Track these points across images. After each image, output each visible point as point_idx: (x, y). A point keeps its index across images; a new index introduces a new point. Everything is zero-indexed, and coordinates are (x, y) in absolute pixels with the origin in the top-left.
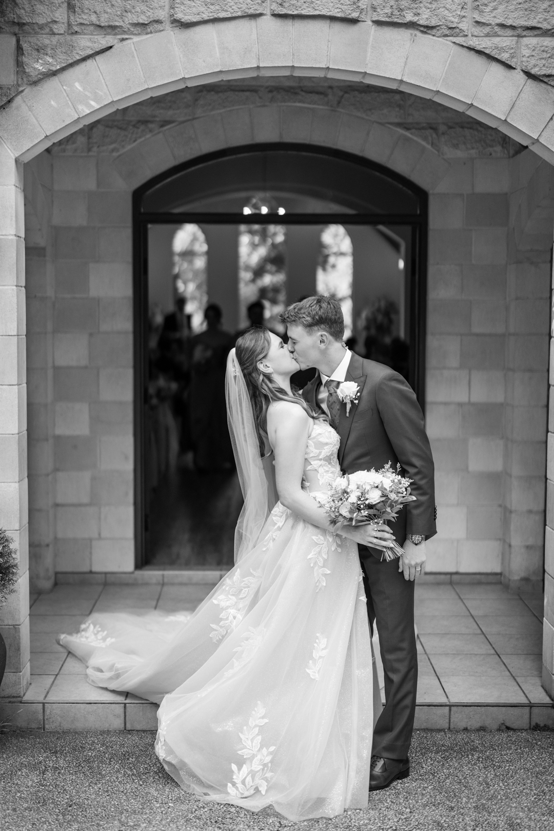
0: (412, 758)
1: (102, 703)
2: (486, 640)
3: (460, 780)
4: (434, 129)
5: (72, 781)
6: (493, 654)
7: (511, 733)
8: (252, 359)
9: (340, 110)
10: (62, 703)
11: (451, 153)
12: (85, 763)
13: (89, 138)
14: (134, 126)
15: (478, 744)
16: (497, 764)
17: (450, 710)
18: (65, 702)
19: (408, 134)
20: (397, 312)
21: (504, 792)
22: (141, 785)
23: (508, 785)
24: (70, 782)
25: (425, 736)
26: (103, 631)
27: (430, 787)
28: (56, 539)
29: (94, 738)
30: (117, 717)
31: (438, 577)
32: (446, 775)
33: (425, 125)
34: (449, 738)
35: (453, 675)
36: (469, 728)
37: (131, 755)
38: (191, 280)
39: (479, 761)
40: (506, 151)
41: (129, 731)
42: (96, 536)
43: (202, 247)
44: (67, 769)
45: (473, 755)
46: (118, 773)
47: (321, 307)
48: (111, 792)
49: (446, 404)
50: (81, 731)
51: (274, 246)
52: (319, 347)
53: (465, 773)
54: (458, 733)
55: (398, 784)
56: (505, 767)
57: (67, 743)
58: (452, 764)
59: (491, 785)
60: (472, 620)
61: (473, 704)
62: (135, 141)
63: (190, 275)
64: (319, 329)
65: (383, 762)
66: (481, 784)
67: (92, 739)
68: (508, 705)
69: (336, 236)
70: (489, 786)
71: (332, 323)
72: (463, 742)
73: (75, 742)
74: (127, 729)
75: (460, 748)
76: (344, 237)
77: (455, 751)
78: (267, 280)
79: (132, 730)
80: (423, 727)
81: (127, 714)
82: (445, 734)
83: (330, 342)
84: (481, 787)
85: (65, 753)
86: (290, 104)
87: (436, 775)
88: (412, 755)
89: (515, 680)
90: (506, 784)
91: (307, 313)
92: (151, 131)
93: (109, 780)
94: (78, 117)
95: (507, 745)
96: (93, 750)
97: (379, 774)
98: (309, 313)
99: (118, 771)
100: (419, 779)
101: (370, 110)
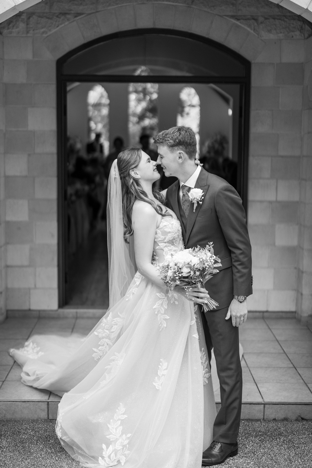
0: (240, 441)
1: (33, 402)
2: (287, 357)
3: (272, 457)
4: (256, 20)
5: (11, 457)
6: (292, 367)
7: (305, 422)
8: (127, 168)
9: (193, 6)
10: (6, 401)
11: (266, 36)
12: (20, 444)
13: (27, 24)
14: (57, 16)
15: (283, 431)
16: (296, 445)
17: (264, 407)
18: (8, 400)
19: (238, 23)
20: (227, 142)
21: (302, 466)
22: (57, 461)
23: (304, 461)
24: (9, 458)
25: (248, 424)
26: (37, 347)
27: (252, 463)
28: (7, 289)
29: (27, 425)
30: (43, 411)
31: (255, 314)
32: (262, 454)
33: (249, 17)
34: (264, 426)
35: (266, 382)
36: (277, 419)
37: (51, 437)
38: (100, 122)
39: (284, 443)
40: (302, 35)
41: (51, 420)
42: (33, 286)
43: (106, 101)
44: (7, 448)
45: (280, 439)
46: (42, 451)
47: (181, 134)
48: (37, 466)
49: (261, 202)
50: (19, 420)
51: (151, 101)
52: (178, 161)
53: (275, 452)
54: (269, 422)
55: (230, 460)
56: (302, 448)
57: (9, 429)
58: (266, 445)
59: (293, 461)
60: (277, 343)
61: (280, 403)
62: (57, 27)
63: (99, 119)
64: (178, 149)
65: (220, 445)
66: (286, 460)
67: (26, 426)
68: (303, 403)
69: (189, 95)
70: (292, 462)
71: (188, 145)
72: (273, 429)
73: (14, 428)
74: (49, 419)
75: (271, 433)
76: (194, 96)
77: (268, 436)
78: (147, 122)
79: (52, 420)
80: (246, 418)
81: (49, 409)
82: (261, 423)
83: (185, 159)
84: (286, 463)
85: (7, 436)
86: (160, 2)
87: (255, 453)
88: (240, 439)
89: (307, 385)
90: (303, 460)
91: (170, 137)
92: (68, 20)
93: (36, 456)
94: (15, 5)
95: (302, 431)
96: (26, 434)
97: (218, 453)
98: (172, 138)
99: (42, 450)
100: (244, 456)
101: (213, 6)
